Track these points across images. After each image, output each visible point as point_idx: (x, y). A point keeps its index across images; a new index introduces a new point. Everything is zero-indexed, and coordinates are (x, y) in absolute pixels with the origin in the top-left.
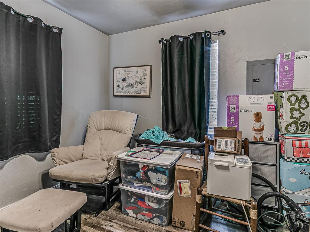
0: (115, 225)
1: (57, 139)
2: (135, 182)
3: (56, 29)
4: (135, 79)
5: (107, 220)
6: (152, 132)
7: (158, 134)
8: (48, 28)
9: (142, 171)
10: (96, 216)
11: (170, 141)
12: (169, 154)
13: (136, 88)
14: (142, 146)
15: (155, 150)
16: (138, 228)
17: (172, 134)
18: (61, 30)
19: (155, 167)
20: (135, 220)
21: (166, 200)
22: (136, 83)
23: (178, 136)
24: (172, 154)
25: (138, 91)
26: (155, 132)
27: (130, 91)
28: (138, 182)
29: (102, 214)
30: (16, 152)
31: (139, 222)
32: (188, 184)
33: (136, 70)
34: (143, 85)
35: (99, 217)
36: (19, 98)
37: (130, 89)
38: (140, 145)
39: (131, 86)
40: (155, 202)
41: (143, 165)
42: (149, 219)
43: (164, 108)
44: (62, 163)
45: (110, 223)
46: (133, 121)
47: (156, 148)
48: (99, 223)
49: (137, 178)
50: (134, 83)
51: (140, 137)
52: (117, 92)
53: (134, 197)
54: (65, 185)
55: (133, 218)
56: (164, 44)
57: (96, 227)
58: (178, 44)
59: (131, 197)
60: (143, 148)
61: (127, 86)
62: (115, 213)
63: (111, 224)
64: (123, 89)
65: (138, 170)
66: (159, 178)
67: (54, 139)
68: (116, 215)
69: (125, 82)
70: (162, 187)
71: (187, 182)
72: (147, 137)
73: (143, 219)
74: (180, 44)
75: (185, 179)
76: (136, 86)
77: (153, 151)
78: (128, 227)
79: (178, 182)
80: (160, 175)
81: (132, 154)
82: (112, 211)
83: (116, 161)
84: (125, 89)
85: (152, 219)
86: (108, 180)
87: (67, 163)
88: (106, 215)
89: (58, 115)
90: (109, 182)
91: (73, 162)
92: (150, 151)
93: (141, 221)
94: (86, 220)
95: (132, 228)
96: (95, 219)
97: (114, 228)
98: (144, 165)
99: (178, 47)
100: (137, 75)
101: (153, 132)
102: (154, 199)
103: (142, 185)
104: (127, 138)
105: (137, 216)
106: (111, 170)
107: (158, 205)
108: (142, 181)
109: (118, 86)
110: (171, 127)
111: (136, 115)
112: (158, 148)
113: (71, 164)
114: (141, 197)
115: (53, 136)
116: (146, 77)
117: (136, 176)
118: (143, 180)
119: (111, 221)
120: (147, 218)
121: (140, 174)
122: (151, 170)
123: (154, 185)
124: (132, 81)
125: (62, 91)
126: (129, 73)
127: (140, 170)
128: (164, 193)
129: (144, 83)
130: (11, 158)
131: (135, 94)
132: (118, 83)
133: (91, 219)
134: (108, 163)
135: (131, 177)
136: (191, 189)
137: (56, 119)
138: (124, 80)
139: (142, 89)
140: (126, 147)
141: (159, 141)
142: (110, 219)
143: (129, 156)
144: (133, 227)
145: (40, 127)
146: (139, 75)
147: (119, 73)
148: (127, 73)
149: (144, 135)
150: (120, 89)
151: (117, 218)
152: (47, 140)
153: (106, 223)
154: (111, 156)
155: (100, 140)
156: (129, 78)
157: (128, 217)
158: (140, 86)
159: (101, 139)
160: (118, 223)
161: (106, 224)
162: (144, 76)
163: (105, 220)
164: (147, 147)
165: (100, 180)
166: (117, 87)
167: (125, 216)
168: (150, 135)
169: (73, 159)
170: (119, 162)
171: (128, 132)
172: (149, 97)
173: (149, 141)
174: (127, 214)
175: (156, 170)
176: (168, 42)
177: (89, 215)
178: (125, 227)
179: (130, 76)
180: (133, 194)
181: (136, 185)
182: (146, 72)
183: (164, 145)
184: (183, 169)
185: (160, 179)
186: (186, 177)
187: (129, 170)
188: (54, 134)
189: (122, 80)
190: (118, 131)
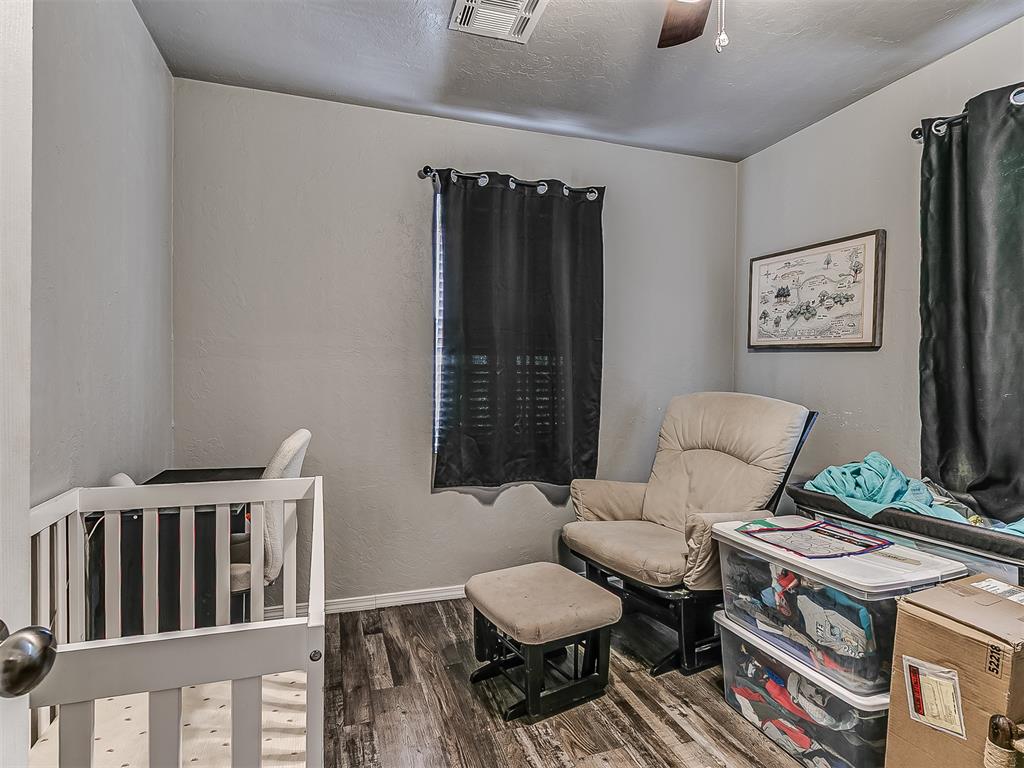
0: (693, 717)
1: (591, 458)
2: (759, 616)
3: (591, 192)
4: (820, 289)
5: (678, 697)
6: (852, 473)
7: (878, 482)
8: (578, 194)
9: (779, 589)
10: (652, 674)
11: (918, 513)
12: (904, 560)
13: (824, 318)
14: (812, 515)
15: (854, 535)
16: (756, 758)
17: (964, 496)
18: (601, 191)
19: (822, 587)
20: (755, 735)
21: (862, 713)
22: (822, 301)
23: (992, 505)
24: (918, 563)
25: (829, 330)
26: (864, 472)
27: (802, 331)
28: (767, 620)
29: (671, 679)
30: (513, 474)
31: (767, 745)
32: (951, 683)
33: (823, 258)
34: (848, 307)
35: (660, 680)
36: (519, 362)
37: (801, 324)
38: (804, 510)
39: (807, 311)
40: (820, 702)
41: (781, 567)
42: (801, 750)
43: (932, 387)
44: (592, 516)
45: (684, 706)
46: (790, 430)
47: (862, 532)
48: (656, 694)
49: (764, 606)
50: (817, 302)
51: (808, 486)
52: (760, 335)
53: (756, 662)
54: (597, 573)
55: (751, 727)
56: (934, 140)
57: (646, 698)
58: (1005, 122)
59: (748, 660)
60: (811, 522)
61: (792, 315)
62: (704, 691)
63: (685, 710)
64: (777, 323)
65: (768, 584)
66: (832, 627)
67: (585, 457)
68: (707, 695)
69: (786, 301)
70: (843, 661)
71: (949, 675)
72: (832, 488)
73: (781, 742)
74: (1012, 121)
75: (939, 662)
76: (821, 311)
77: (841, 539)
78: (726, 740)
79: (906, 664)
80: (835, 617)
81: (761, 531)
82: (697, 681)
83: (706, 539)
84: (785, 324)
85: (810, 756)
86: (687, 589)
87: (602, 519)
88: (680, 686)
89: (594, 401)
90: (688, 595)
91: (616, 520)
92: (833, 536)
93: (775, 747)
94: (629, 671)
95: (738, 750)
96: (649, 678)
97: (690, 722)
98: (786, 571)
99: (1003, 137)
100: (825, 273)
101: (857, 472)
102: (817, 692)
103: (780, 633)
104: (764, 482)
105: (763, 724)
106: (695, 561)
107: (828, 716)
108: (778, 619)
109: (765, 315)
110: (964, 469)
111: (805, 412)
112: (870, 532)
113: (610, 524)
114: (778, 673)
115: (584, 451)
116: (859, 277)
117: (761, 600)
118: (783, 619)
119: (686, 703)
120: (793, 746)
121: (773, 595)
122: (807, 592)
123: (820, 647)
124: (810, 296)
125: (602, 341)
126: (797, 269)
127: (774, 584)
128: (852, 685)
129: (852, 297)
130: (506, 485)
131: (820, 341)
132: (765, 307)
133: (640, 674)
134: (688, 539)
135: (749, 599)
136: (965, 710)
137: (590, 411)
138: (783, 294)
139: (845, 321)
140: (760, 508)
141: (870, 509)
142: (686, 697)
143: (749, 533)
144: (742, 748)
145: (555, 428)
146: (833, 273)
147: (767, 274)
148: (793, 269)
149: (820, 480)
150: (770, 326)
151: (706, 705)
152: (569, 458)
153: (673, 701)
154: (693, 521)
155: (687, 477)
156: (799, 287)
157: (737, 717)
158: (838, 310)
159: (690, 474)
160: (703, 716)
161: (672, 703)
162: (853, 273)
163: (672, 693)
164: (829, 521)
165: (660, 580)
166: (761, 318)
167: (730, 710)
168: (840, 483)
169: (619, 514)
170: (715, 543)
171: (768, 463)
172: (872, 347)
173: (832, 501)
174: (737, 708)
175: (825, 597)
176: (957, 124)
177: (639, 664)
178: (719, 735)
179: (802, 278)
180: (754, 652)
181: (761, 626)
182: (860, 260)
183: (891, 525)
184: (930, 623)
185: (836, 631)
186: (940, 656)
187: (741, 575)
188: (586, 446)
189: (776, 297)
190: (740, 458)
